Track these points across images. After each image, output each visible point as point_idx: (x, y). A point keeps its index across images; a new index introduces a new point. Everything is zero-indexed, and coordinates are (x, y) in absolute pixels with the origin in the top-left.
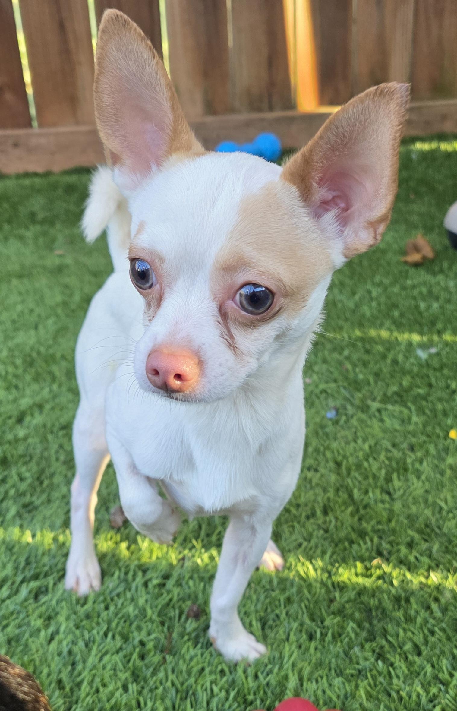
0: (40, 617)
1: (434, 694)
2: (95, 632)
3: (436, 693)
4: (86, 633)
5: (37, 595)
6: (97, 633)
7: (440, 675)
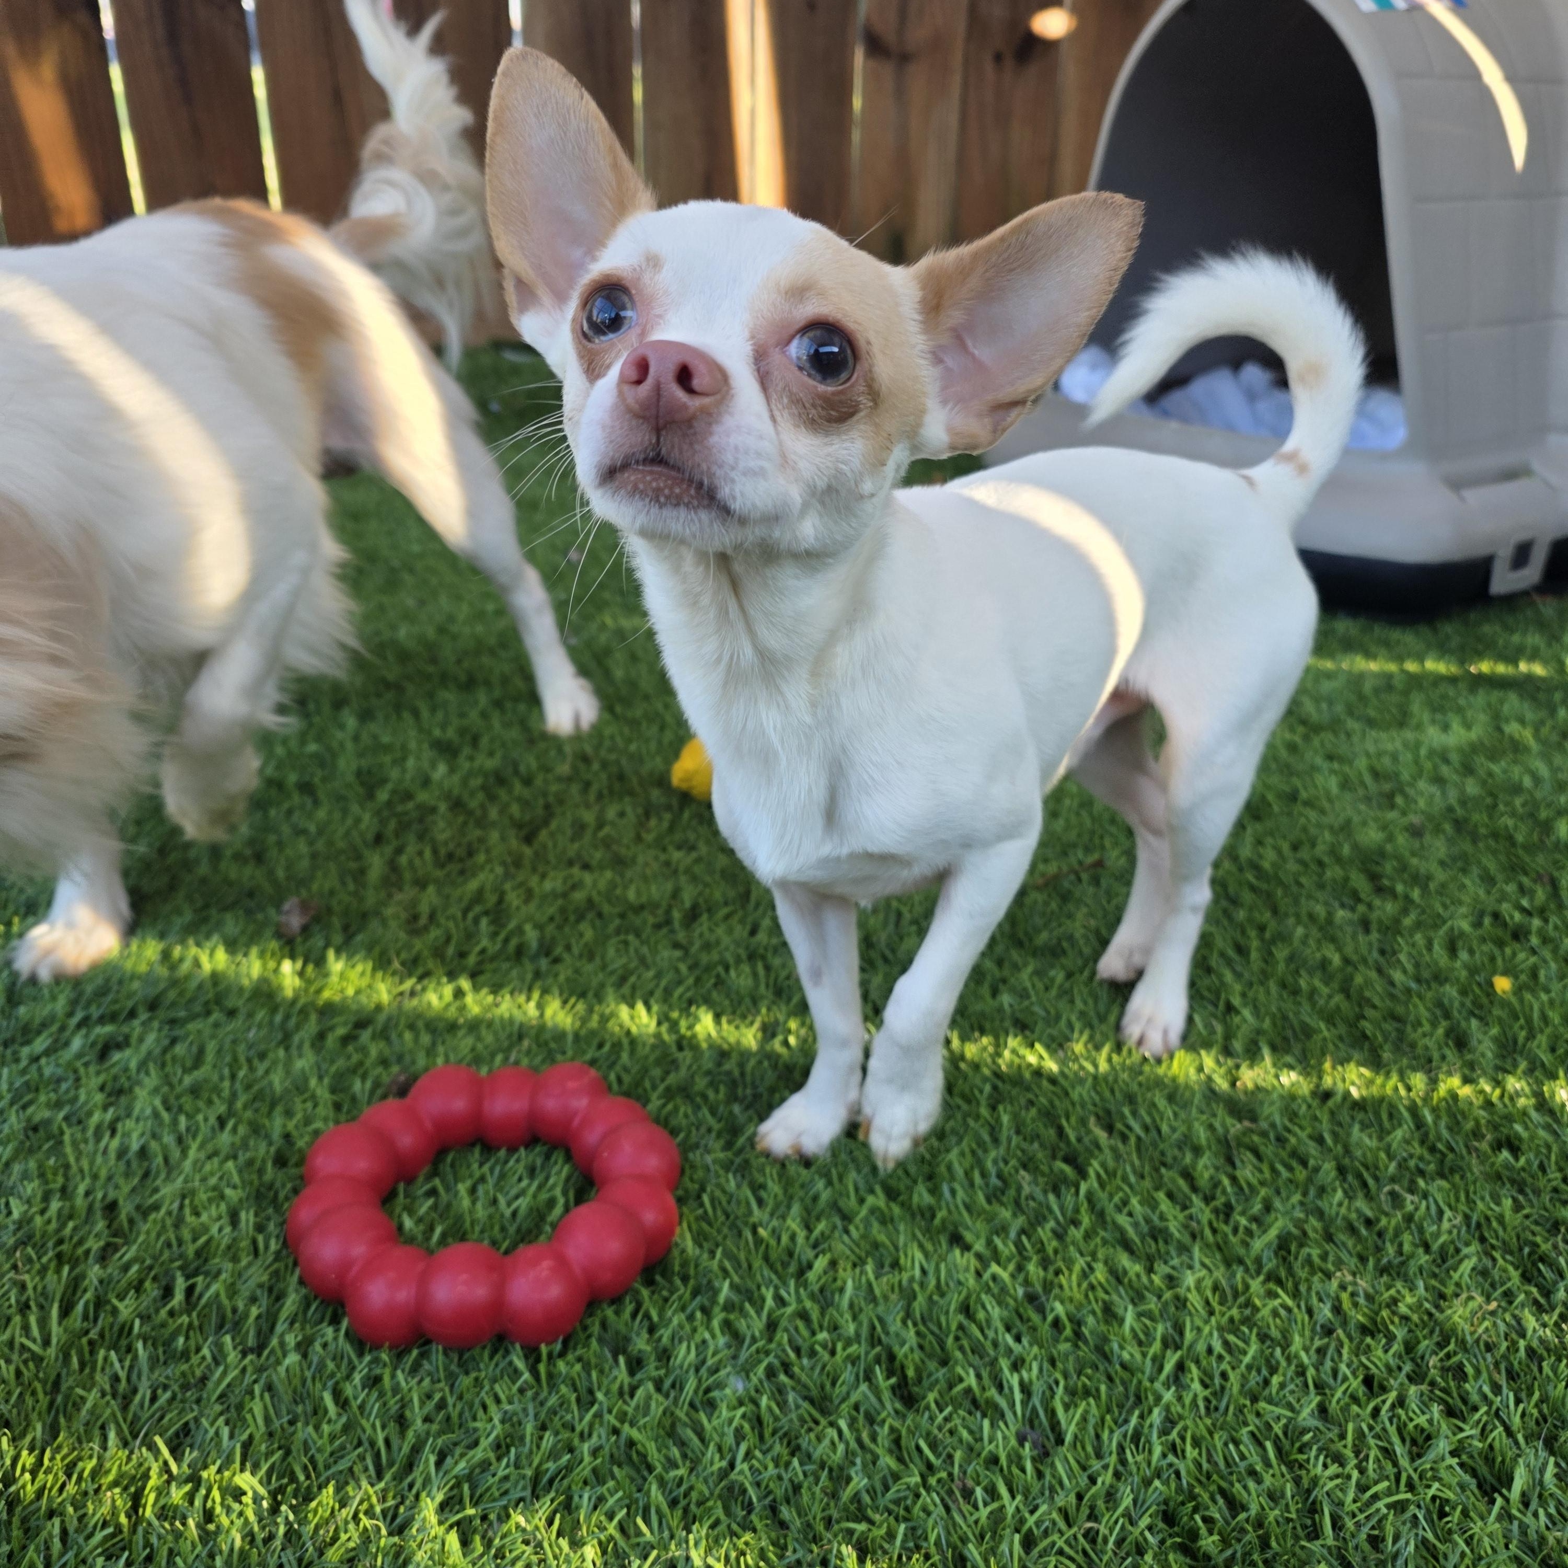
0: (102, 1088)
1: (822, 1234)
2: (200, 1117)
3: (827, 1232)
4: (183, 1120)
5: (105, 1051)
6: (206, 1119)
7: (842, 1203)
